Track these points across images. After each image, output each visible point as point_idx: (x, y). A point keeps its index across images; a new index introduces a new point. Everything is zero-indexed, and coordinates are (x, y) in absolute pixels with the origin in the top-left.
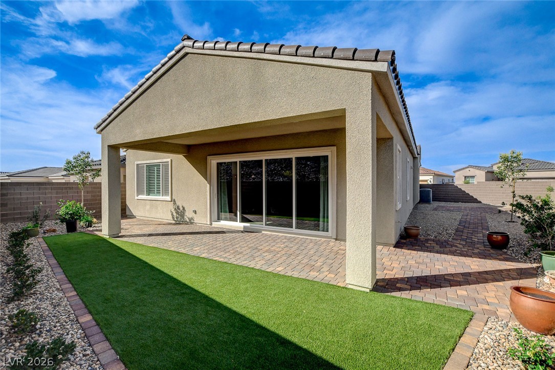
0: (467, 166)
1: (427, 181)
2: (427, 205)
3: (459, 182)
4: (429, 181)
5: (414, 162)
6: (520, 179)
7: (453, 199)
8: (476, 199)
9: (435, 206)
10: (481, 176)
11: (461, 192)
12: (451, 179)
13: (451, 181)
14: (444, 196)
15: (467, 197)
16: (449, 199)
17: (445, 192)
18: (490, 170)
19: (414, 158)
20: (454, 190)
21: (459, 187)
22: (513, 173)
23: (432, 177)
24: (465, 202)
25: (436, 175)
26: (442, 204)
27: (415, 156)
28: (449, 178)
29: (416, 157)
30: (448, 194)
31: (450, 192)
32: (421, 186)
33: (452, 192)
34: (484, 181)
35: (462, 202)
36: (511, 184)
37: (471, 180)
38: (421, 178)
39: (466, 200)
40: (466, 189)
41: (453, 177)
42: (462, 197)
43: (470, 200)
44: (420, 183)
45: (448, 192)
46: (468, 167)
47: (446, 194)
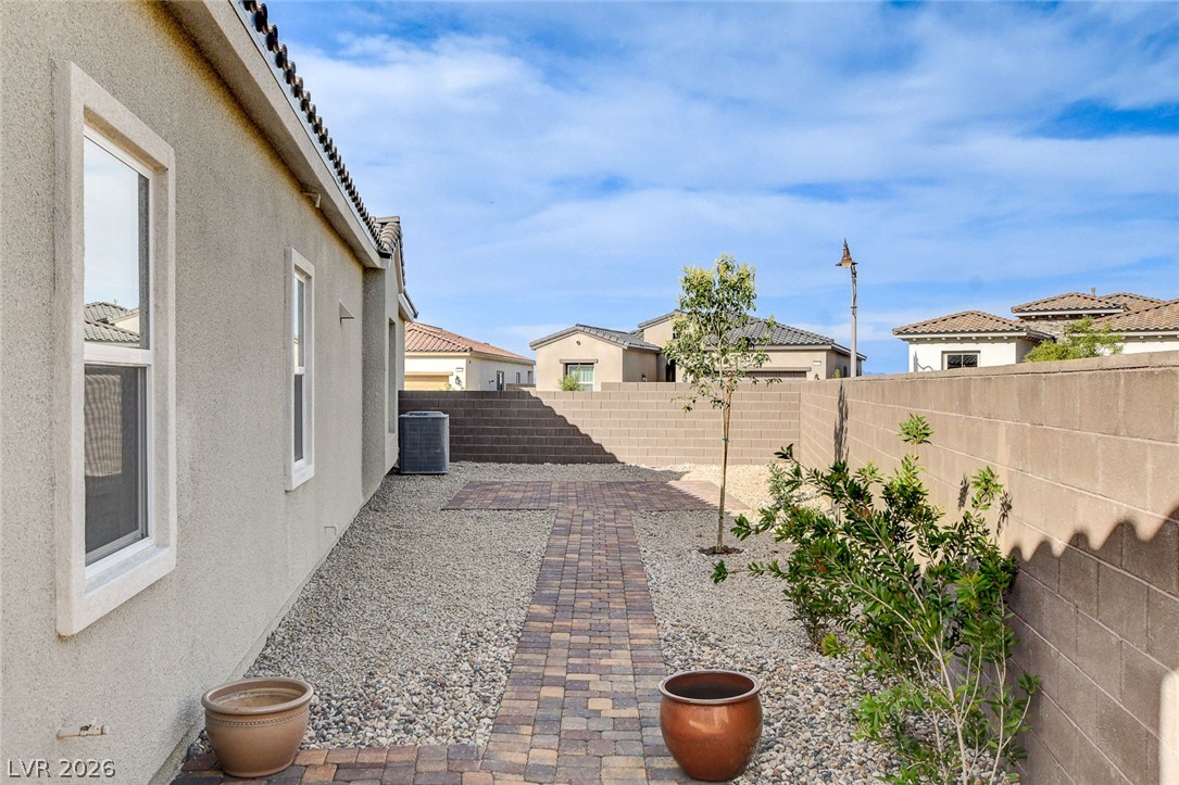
0: (571, 326)
1: (444, 378)
2: (430, 482)
3: (546, 385)
4: (452, 380)
5: (366, 290)
6: (749, 374)
7: (524, 450)
8: (599, 448)
9: (458, 487)
10: (609, 360)
11: (552, 423)
12: (524, 371)
13: (524, 380)
14: (498, 441)
15: (570, 442)
16: (509, 450)
17: (497, 422)
18: (636, 343)
19: (369, 271)
20: (531, 414)
21: (546, 402)
22: (724, 352)
23: (462, 363)
24: (565, 462)
25: (480, 356)
26: (488, 472)
27: (370, 265)
28: (518, 368)
29: (376, 270)
30: (508, 432)
31: (517, 423)
32: (407, 402)
33: (523, 423)
34: (621, 381)
35: (555, 462)
36: (720, 397)
37: (583, 377)
38: (412, 366)
39: (566, 450)
40: (569, 409)
41: (531, 364)
42: (552, 441)
43: (579, 451)
44: (409, 386)
45: (511, 423)
46: (574, 332)
47: (501, 432)
